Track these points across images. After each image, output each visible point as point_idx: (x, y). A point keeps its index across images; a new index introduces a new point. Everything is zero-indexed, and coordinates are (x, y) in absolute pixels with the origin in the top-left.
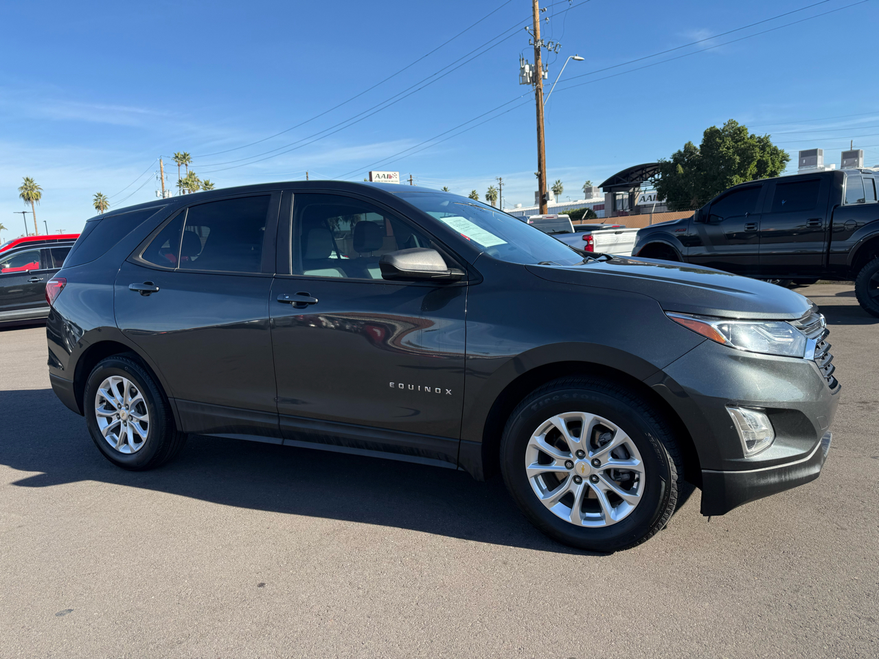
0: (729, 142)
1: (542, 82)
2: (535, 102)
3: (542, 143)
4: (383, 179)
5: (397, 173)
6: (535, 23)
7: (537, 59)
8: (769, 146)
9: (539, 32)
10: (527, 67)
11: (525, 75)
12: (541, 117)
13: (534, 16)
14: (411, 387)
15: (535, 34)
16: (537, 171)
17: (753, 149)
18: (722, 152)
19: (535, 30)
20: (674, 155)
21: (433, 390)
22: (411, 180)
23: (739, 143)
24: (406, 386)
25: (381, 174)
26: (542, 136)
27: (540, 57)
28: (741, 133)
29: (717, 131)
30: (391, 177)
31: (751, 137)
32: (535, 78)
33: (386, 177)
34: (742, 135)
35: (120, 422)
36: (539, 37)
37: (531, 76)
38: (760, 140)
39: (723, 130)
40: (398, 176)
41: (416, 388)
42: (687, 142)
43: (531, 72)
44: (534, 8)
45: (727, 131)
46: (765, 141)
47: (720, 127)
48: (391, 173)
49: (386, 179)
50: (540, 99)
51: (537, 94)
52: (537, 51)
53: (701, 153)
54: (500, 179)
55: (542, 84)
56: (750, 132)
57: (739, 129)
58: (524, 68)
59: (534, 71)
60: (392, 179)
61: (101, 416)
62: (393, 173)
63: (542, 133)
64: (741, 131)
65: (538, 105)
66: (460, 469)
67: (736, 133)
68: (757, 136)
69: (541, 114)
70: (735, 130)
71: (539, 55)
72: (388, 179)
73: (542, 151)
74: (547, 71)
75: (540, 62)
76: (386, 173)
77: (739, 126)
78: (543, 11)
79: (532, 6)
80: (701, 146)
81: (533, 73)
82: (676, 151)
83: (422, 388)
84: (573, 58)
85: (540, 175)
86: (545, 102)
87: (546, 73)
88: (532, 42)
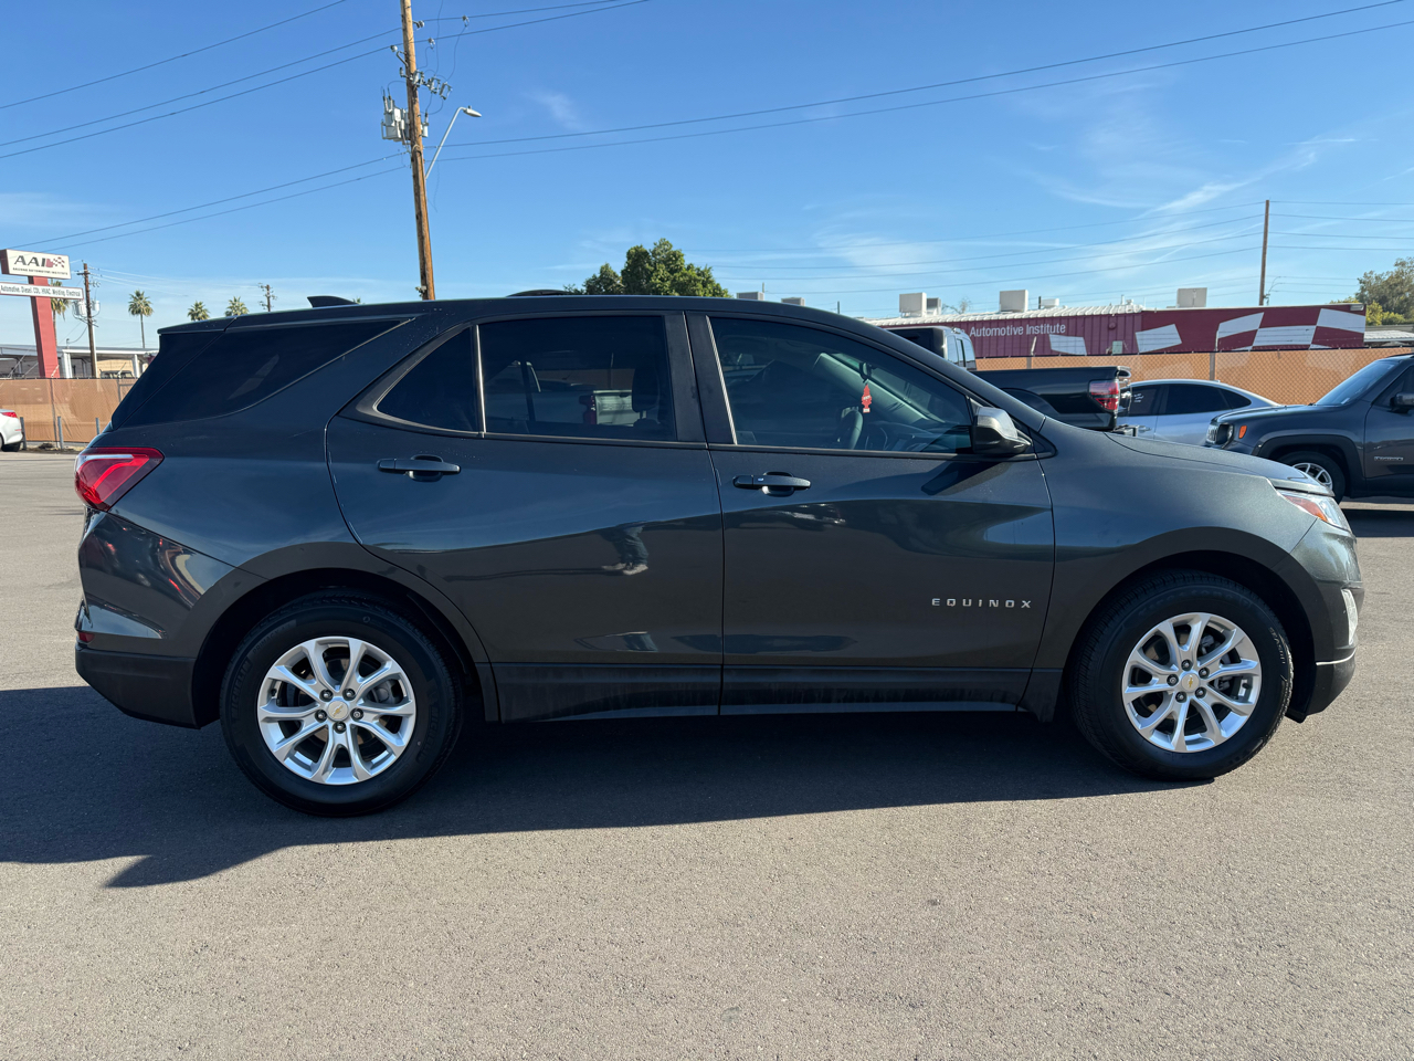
0: (662, 271)
1: (421, 140)
2: (411, 173)
3: (426, 240)
4: (33, 266)
5: (65, 258)
6: (406, 42)
7: (412, 103)
8: (711, 282)
9: (413, 58)
10: (397, 113)
11: (393, 124)
12: (422, 198)
13: (405, 30)
14: (967, 603)
15: (408, 60)
16: (419, 285)
17: (695, 285)
18: (655, 284)
19: (407, 55)
20: (588, 282)
21: (1002, 603)
22: (86, 274)
23: (675, 274)
24: (959, 602)
25: (28, 256)
26: (425, 228)
27: (418, 99)
28: (677, 259)
29: (646, 253)
30: (50, 265)
31: (689, 268)
32: (410, 133)
33: (40, 262)
34: (678, 263)
35: (326, 727)
36: (414, 68)
37: (403, 128)
38: (701, 274)
39: (654, 253)
40: (67, 264)
41: (975, 603)
42: (604, 264)
43: (403, 122)
44: (404, 17)
45: (659, 254)
46: (707, 275)
47: (648, 247)
48: (51, 257)
49: (40, 268)
50: (420, 168)
51: (414, 159)
52: (412, 89)
53: (623, 282)
54: (268, 288)
55: (421, 145)
56: (687, 260)
57: (674, 254)
58: (392, 113)
59: (408, 121)
60: (54, 269)
61: (269, 720)
62: (56, 257)
63: (424, 223)
64: (676, 256)
65: (416, 177)
66: (1020, 709)
67: (671, 259)
68: (696, 266)
69: (422, 193)
70: (669, 254)
71: (415, 96)
72: (45, 268)
73: (427, 253)
74: (427, 124)
75: (417, 107)
76: (40, 257)
77: (673, 249)
78: (419, 25)
79: (401, 13)
80: (623, 272)
81: (406, 124)
82: (590, 277)
83: (986, 603)
84: (465, 111)
85: (426, 291)
86: (427, 175)
87: (426, 128)
88: (404, 72)
